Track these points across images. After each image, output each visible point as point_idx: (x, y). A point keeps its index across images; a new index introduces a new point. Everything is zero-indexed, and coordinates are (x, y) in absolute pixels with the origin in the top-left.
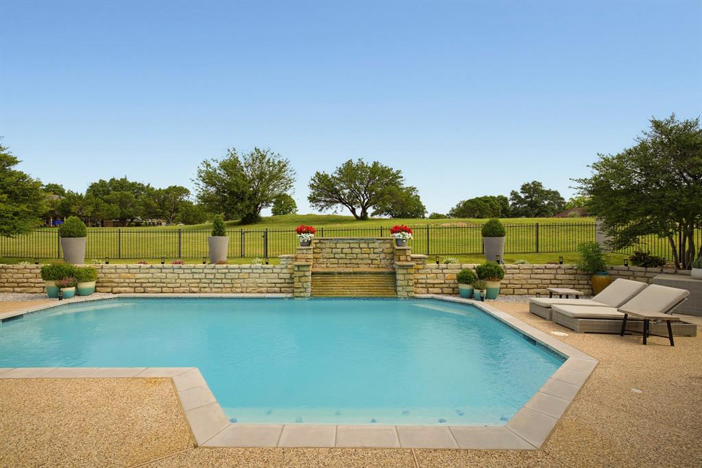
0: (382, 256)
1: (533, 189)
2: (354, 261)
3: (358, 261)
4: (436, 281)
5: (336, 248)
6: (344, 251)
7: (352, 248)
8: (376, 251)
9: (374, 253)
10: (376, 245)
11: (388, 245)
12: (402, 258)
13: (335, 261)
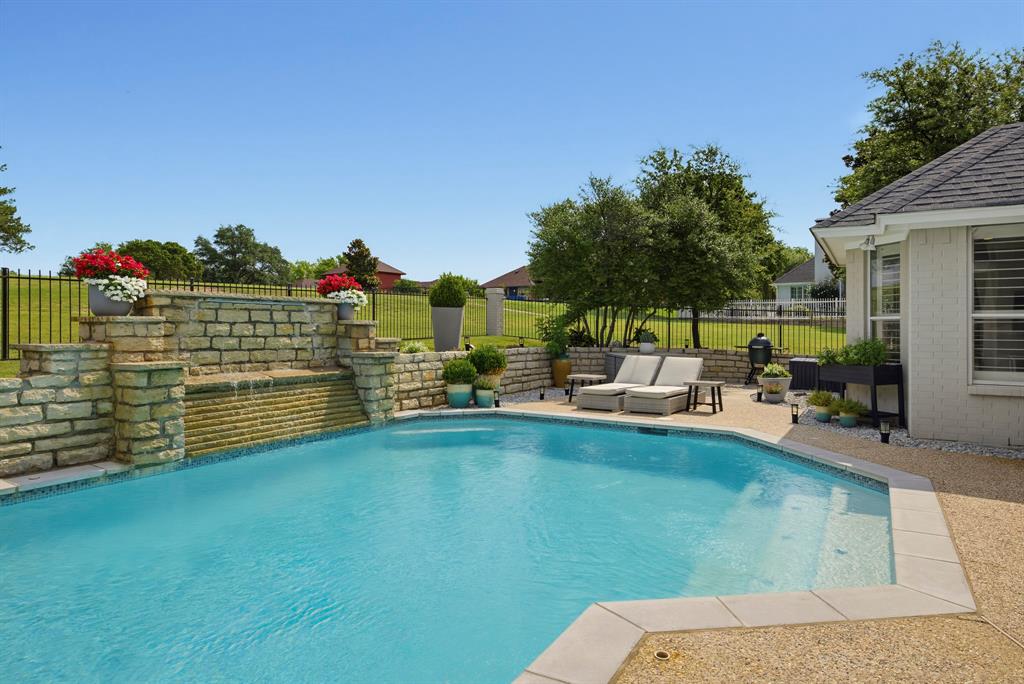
0: (317, 340)
1: (237, 240)
2: (258, 355)
3: (270, 356)
4: (412, 386)
5: (217, 322)
6: (237, 330)
7: (254, 323)
8: (305, 329)
9: (301, 335)
10: (306, 316)
11: (327, 318)
12: (363, 343)
13: (210, 356)
